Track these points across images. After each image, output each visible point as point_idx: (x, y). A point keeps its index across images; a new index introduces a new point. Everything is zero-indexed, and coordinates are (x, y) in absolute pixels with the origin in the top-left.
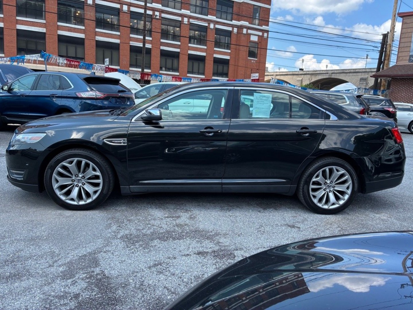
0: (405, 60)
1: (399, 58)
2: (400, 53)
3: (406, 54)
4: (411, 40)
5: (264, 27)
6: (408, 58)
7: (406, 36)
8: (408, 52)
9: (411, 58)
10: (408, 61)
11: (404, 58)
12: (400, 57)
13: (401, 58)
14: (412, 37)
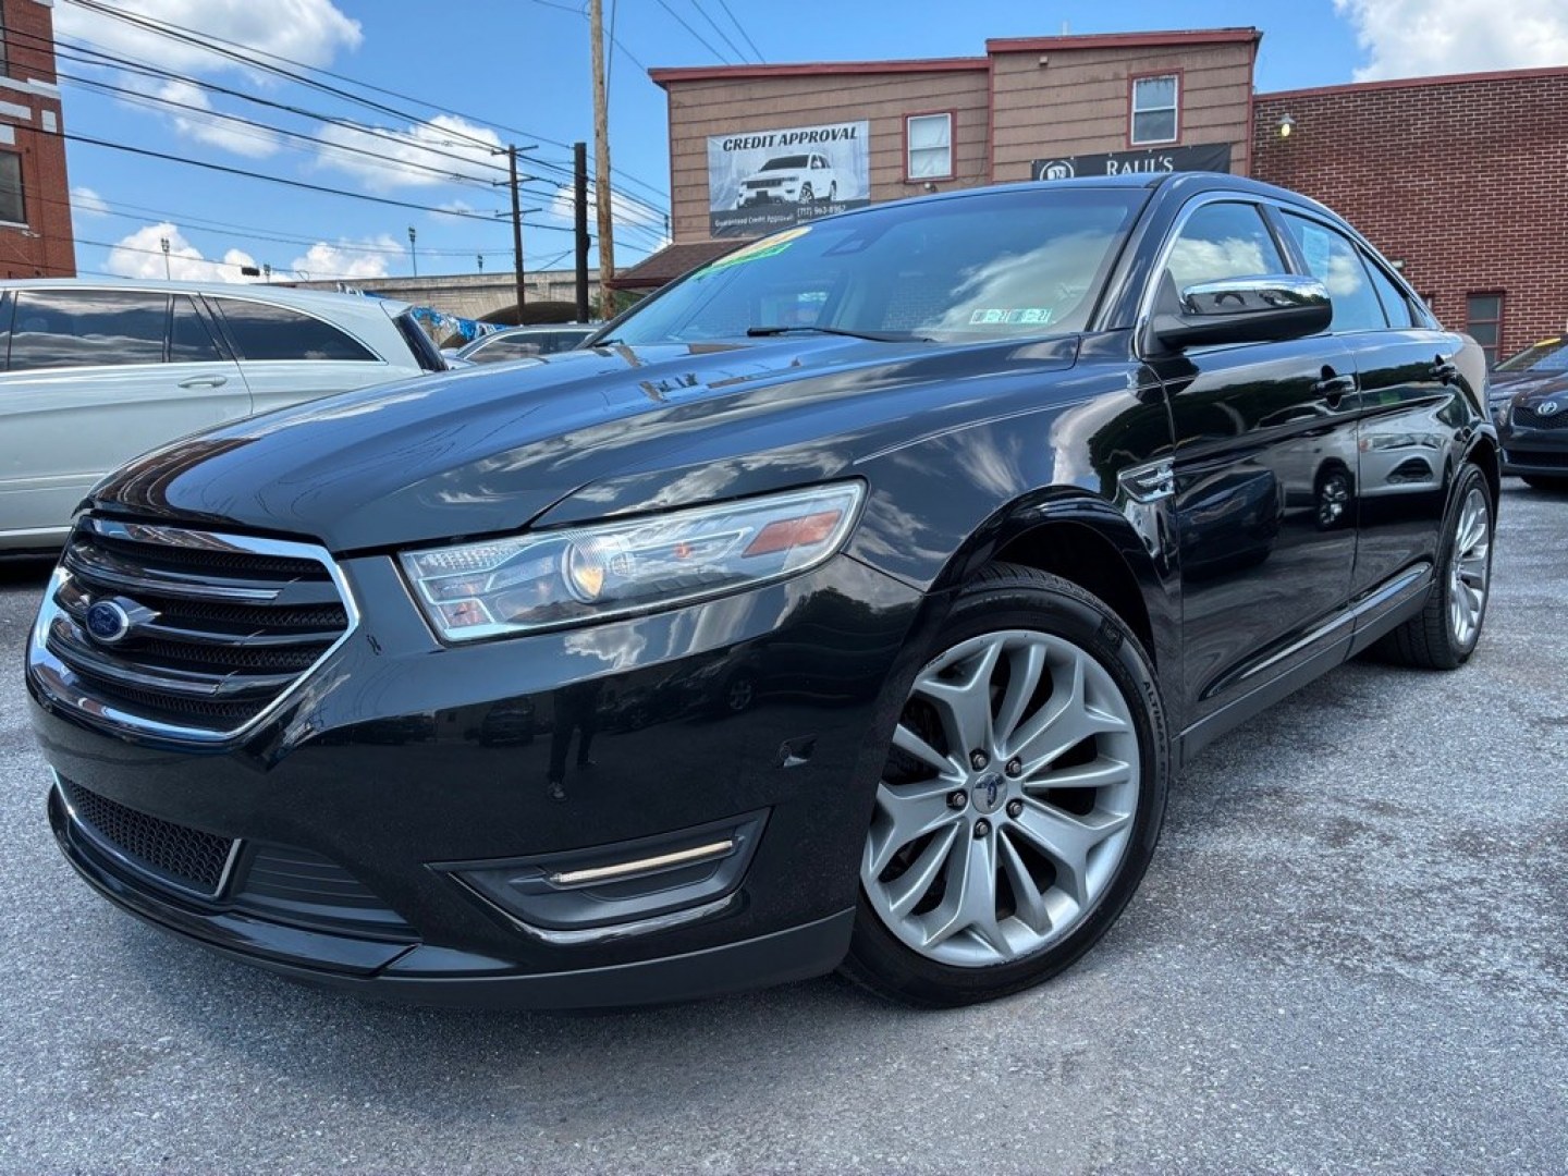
0: (700, 229)
1: (679, 222)
2: (677, 206)
3: (697, 209)
4: (707, 162)
5: (35, 86)
6: (706, 222)
7: (689, 150)
8: (704, 204)
9: (717, 224)
10: (708, 233)
11: (695, 222)
12: (683, 220)
13: (684, 223)
14: (706, 152)
